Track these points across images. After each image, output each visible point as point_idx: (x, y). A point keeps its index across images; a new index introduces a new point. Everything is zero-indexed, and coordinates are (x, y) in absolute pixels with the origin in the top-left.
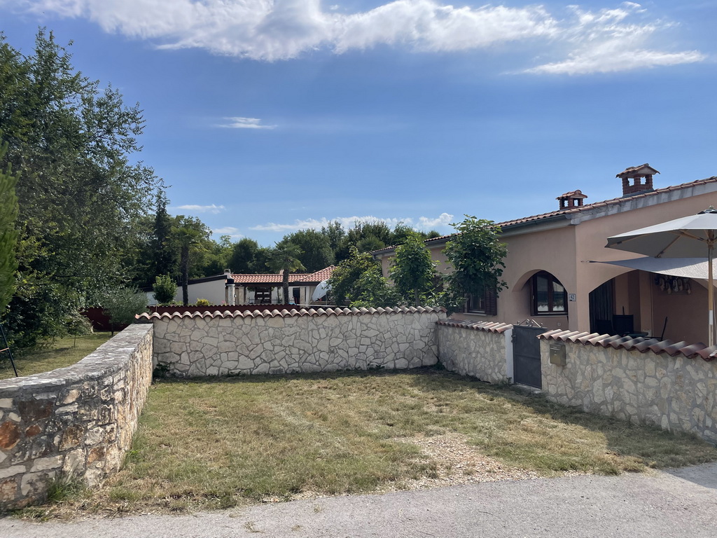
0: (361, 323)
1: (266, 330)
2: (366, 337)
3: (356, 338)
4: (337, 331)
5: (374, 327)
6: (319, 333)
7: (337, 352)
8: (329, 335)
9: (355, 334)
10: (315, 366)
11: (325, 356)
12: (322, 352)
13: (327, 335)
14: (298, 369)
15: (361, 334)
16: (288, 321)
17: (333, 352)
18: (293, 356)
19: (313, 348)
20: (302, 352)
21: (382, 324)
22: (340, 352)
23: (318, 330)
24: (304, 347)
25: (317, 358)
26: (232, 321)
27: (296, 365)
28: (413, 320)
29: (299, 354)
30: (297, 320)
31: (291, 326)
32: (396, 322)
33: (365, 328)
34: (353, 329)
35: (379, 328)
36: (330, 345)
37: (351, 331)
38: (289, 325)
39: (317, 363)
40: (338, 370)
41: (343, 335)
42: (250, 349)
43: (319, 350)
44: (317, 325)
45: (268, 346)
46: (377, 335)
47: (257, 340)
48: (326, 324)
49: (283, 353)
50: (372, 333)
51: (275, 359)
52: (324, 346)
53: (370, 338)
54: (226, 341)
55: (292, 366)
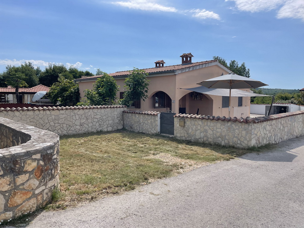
0: (94, 112)
1: (51, 116)
2: (96, 118)
3: (92, 119)
4: (84, 116)
5: (99, 114)
6: (76, 117)
7: (84, 125)
8: (80, 118)
9: (91, 117)
10: (74, 132)
11: (78, 127)
12: (77, 125)
13: (79, 118)
14: (67, 134)
15: (94, 117)
16: (61, 112)
17: (82, 125)
18: (64, 128)
19: (73, 124)
20: (68, 126)
21: (102, 113)
22: (85, 125)
23: (75, 115)
24: (69, 124)
25: (75, 128)
26: (34, 112)
27: (66, 132)
28: (114, 111)
29: (67, 127)
30: (65, 112)
31: (63, 114)
32: (108, 112)
33: (96, 114)
34: (90, 115)
35: (101, 114)
36: (80, 122)
37: (89, 116)
38: (62, 114)
39: (75, 131)
40: (84, 133)
41: (86, 118)
42: (43, 125)
43: (75, 125)
44: (74, 114)
45: (52, 123)
46: (100, 117)
47: (47, 121)
48: (78, 113)
49: (59, 127)
50: (98, 117)
51: (56, 129)
52: (78, 123)
53: (97, 119)
54: (31, 122)
55: (64, 132)
